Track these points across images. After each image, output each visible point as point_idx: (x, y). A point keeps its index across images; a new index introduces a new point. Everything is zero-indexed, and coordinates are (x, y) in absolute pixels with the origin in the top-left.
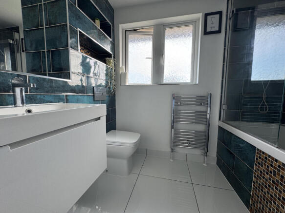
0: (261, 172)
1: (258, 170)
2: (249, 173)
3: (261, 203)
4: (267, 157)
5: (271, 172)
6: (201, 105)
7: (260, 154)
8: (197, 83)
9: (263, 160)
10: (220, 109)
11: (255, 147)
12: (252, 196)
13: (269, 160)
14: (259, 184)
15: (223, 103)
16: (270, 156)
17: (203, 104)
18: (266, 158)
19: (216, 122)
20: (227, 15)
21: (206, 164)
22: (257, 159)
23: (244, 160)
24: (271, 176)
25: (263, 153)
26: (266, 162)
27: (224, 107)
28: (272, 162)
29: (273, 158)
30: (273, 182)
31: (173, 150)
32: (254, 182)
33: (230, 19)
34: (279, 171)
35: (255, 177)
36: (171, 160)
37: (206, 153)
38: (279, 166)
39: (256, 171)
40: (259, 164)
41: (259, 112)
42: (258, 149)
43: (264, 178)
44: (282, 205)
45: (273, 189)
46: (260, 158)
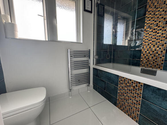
1: (121, 86)
2: (116, 90)
3: (123, 101)
5: (128, 86)
6: (85, 57)
7: (121, 79)
8: (82, 42)
9: (123, 81)
11: (118, 76)
12: (118, 100)
13: (127, 81)
14: (122, 93)
15: (95, 55)
16: (127, 79)
18: (125, 80)
19: (92, 66)
21: (90, 91)
22: (120, 81)
23: (112, 83)
24: (128, 88)
25: (123, 78)
26: (125, 82)
29: (129, 79)
30: (129, 90)
31: (70, 90)
32: (119, 93)
34: (132, 84)
35: (119, 90)
37: (88, 86)
38: (132, 82)
39: (119, 87)
40: (121, 83)
42: (120, 76)
43: (124, 89)
44: (134, 100)
45: (129, 94)
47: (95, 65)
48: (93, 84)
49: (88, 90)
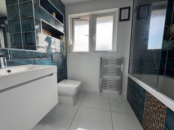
0: (148, 105)
2: (143, 105)
3: (148, 123)
4: (152, 96)
5: (153, 105)
7: (148, 95)
9: (149, 98)
10: (129, 66)
12: (144, 119)
14: (147, 112)
15: (130, 63)
16: (153, 96)
17: (118, 64)
19: (126, 74)
20: (133, 9)
21: (121, 99)
22: (147, 97)
23: (140, 98)
24: (153, 107)
25: (150, 94)
26: (151, 99)
27: (131, 65)
28: (154, 99)
29: (154, 97)
30: (154, 111)
31: (101, 91)
32: (145, 111)
33: (135, 12)
34: (157, 105)
35: (145, 108)
36: (100, 97)
37: (120, 93)
38: (157, 102)
39: (146, 104)
40: (148, 100)
41: (152, 69)
42: (147, 92)
43: (149, 108)
44: (158, 125)
45: (154, 115)
46: (148, 97)
47: (130, 74)
48: (127, 95)
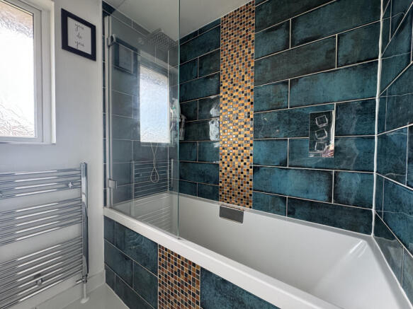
0: (166, 276)
1: (163, 274)
2: (153, 282)
4: (171, 255)
5: (176, 273)
6: (67, 187)
7: (163, 252)
8: (54, 141)
9: (166, 258)
10: (105, 186)
11: (156, 244)
13: (172, 258)
14: (166, 294)
15: (108, 177)
16: (172, 253)
17: (70, 185)
18: (169, 256)
20: (104, 38)
21: (88, 296)
22: (160, 259)
23: (145, 265)
24: (176, 278)
25: (166, 249)
26: (169, 260)
27: (111, 184)
28: (176, 259)
29: (176, 255)
30: (179, 285)
32: (160, 294)
33: (109, 47)
34: (183, 268)
35: (160, 285)
37: (85, 278)
38: (182, 263)
39: (160, 277)
40: (163, 265)
42: (160, 246)
43: (169, 283)
45: (179, 294)
46: (163, 257)
47: (111, 208)
48: (106, 269)
49: (83, 297)
